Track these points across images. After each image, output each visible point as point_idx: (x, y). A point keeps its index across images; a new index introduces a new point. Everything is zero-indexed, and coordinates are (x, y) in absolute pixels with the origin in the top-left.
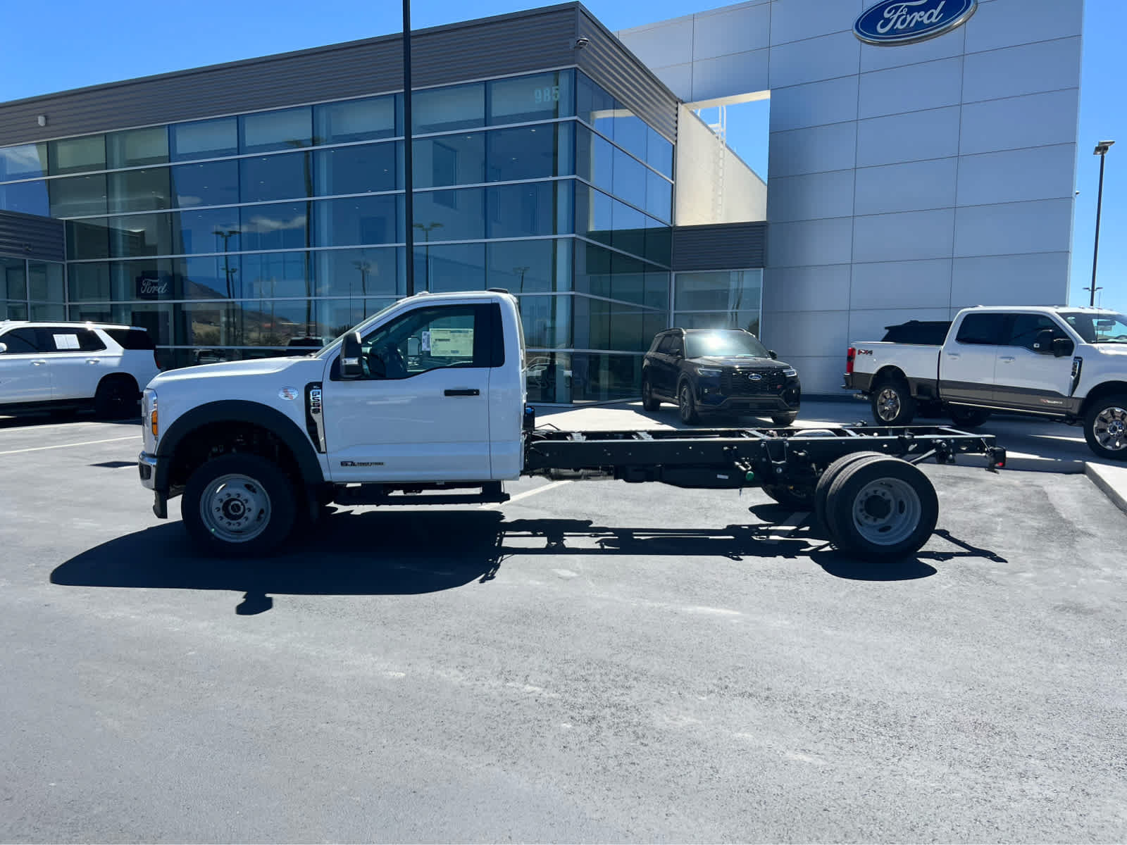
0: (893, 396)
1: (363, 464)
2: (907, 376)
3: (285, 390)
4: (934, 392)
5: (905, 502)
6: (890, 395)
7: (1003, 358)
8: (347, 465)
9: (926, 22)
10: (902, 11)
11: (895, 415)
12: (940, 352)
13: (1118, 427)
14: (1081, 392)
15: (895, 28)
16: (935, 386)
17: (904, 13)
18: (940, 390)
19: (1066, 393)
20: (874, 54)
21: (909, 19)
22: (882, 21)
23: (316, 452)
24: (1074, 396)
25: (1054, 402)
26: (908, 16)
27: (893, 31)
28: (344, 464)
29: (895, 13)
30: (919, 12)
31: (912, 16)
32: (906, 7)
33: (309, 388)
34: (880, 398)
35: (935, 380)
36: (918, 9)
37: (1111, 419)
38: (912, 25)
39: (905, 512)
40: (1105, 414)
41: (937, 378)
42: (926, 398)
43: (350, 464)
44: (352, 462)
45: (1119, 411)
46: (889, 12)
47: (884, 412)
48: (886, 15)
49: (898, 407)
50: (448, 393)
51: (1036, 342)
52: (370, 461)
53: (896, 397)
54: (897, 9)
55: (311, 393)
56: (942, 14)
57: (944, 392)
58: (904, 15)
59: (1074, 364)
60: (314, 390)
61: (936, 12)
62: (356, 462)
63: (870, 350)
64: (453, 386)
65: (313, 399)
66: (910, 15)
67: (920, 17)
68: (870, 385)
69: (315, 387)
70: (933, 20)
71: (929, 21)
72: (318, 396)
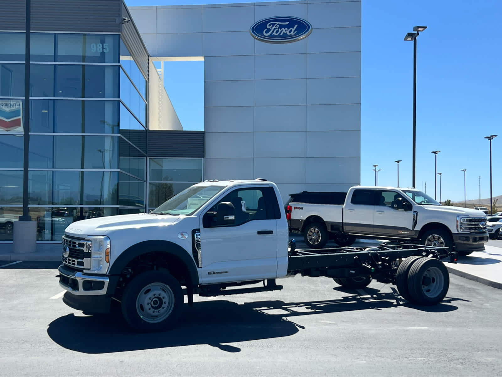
0: (316, 231)
1: (219, 273)
2: (325, 221)
3: (182, 233)
4: (341, 229)
5: (435, 278)
6: (315, 231)
7: (378, 211)
8: (211, 274)
9: (288, 34)
10: (276, 26)
11: (318, 241)
12: (343, 209)
13: (437, 243)
14: (418, 228)
15: (273, 34)
16: (341, 225)
17: (277, 27)
18: (344, 227)
19: (411, 229)
20: (261, 46)
21: (280, 31)
22: (266, 30)
23: (197, 267)
24: (415, 229)
25: (405, 233)
26: (279, 29)
27: (271, 36)
28: (210, 273)
29: (272, 27)
30: (285, 28)
31: (281, 30)
32: (278, 24)
33: (194, 232)
34: (309, 232)
35: (341, 223)
36: (284, 26)
37: (433, 240)
38: (281, 34)
39: (435, 282)
40: (431, 238)
41: (342, 222)
42: (337, 232)
43: (212, 273)
44: (214, 272)
45: (437, 236)
46: (269, 25)
47: (311, 240)
48: (268, 27)
49: (319, 237)
50: (259, 233)
51: (395, 204)
52: (222, 271)
53: (318, 232)
54: (274, 24)
55: (195, 235)
56: (296, 31)
57: (346, 228)
58: (277, 28)
59: (414, 214)
60: (197, 233)
61: (293, 30)
62: (215, 272)
63: (301, 207)
64: (260, 230)
65: (197, 238)
66: (281, 29)
67: (286, 31)
68: (302, 226)
69: (197, 231)
70: (292, 33)
71: (290, 34)
72: (199, 236)
